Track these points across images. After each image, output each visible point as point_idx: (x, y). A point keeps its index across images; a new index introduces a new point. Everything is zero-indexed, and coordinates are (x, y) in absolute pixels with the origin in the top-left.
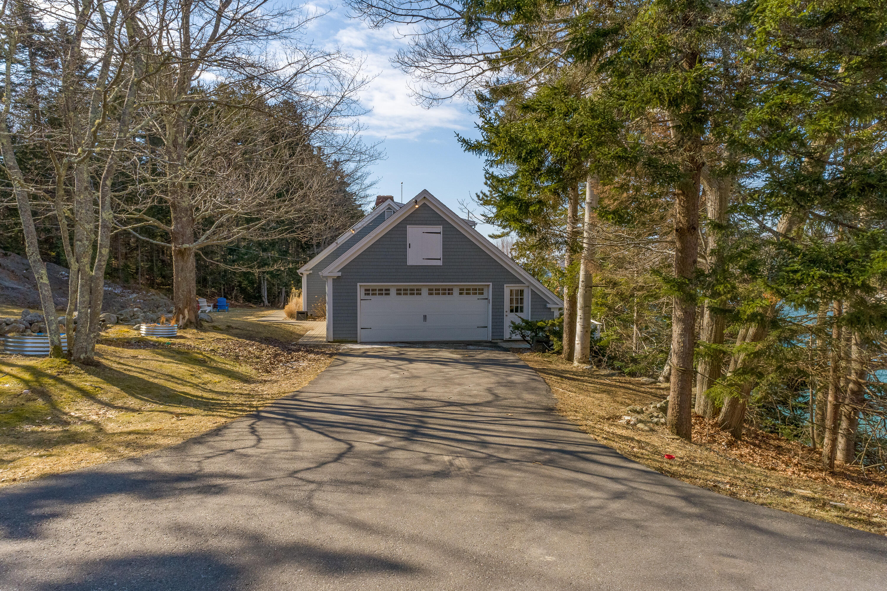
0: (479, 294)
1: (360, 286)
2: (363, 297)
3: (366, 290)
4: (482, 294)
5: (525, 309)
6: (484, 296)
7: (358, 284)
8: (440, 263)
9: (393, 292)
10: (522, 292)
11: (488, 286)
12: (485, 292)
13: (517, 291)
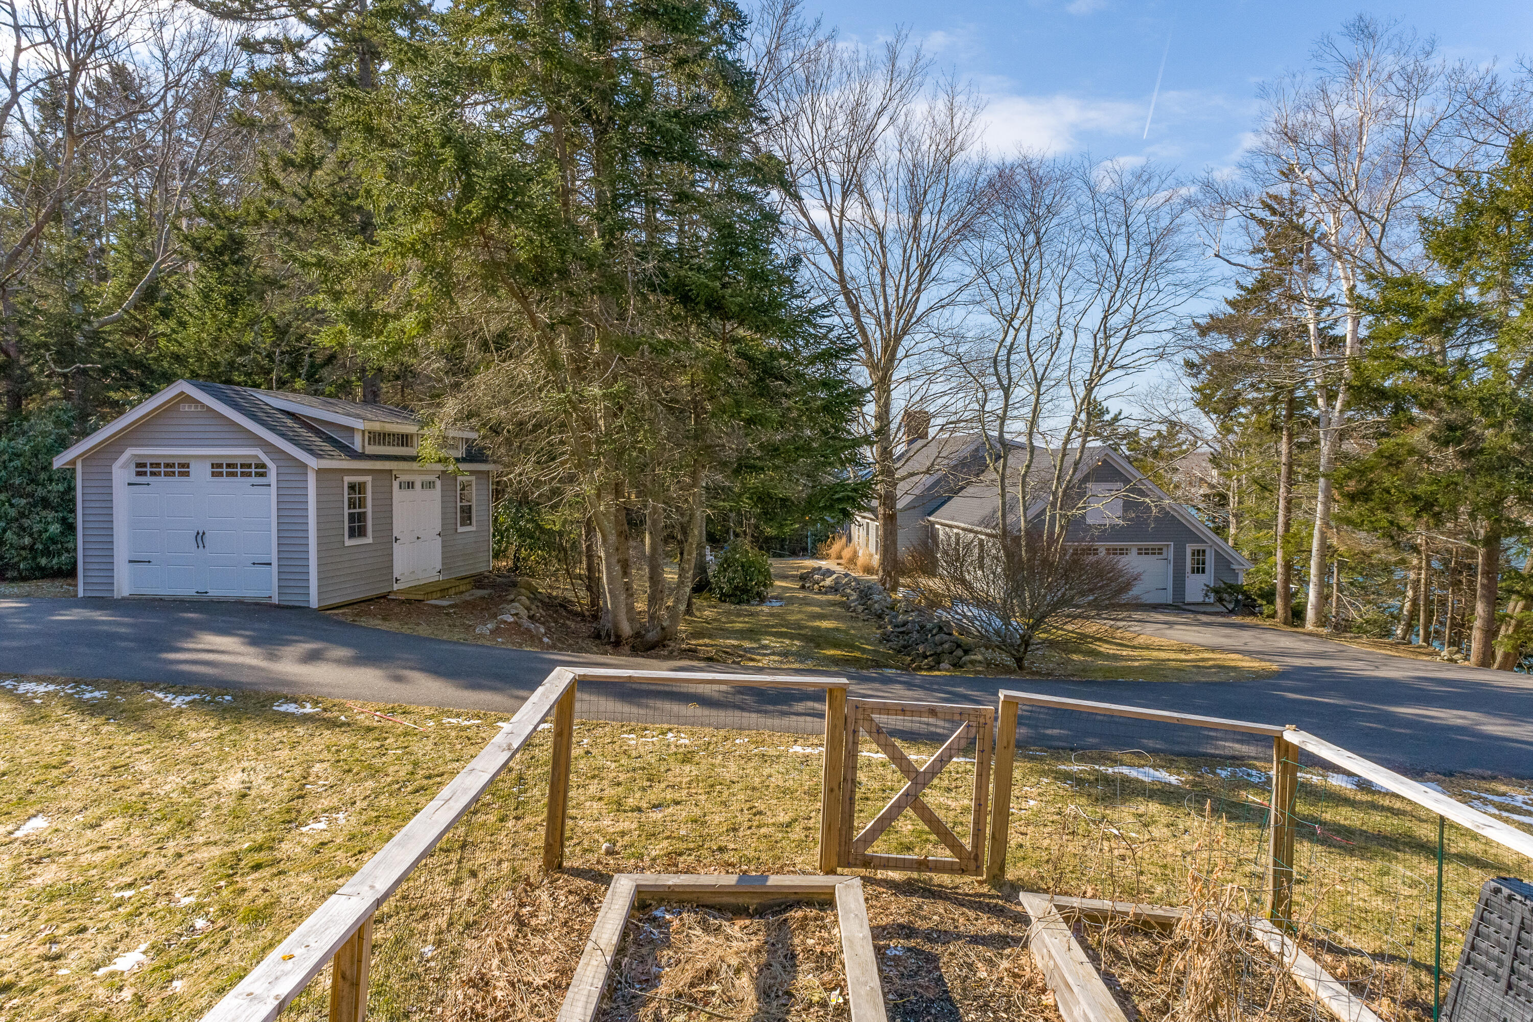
4: (1162, 554)
5: (1207, 570)
6: (1164, 556)
10: (1204, 551)
11: (1169, 545)
12: (1165, 551)
13: (1198, 551)
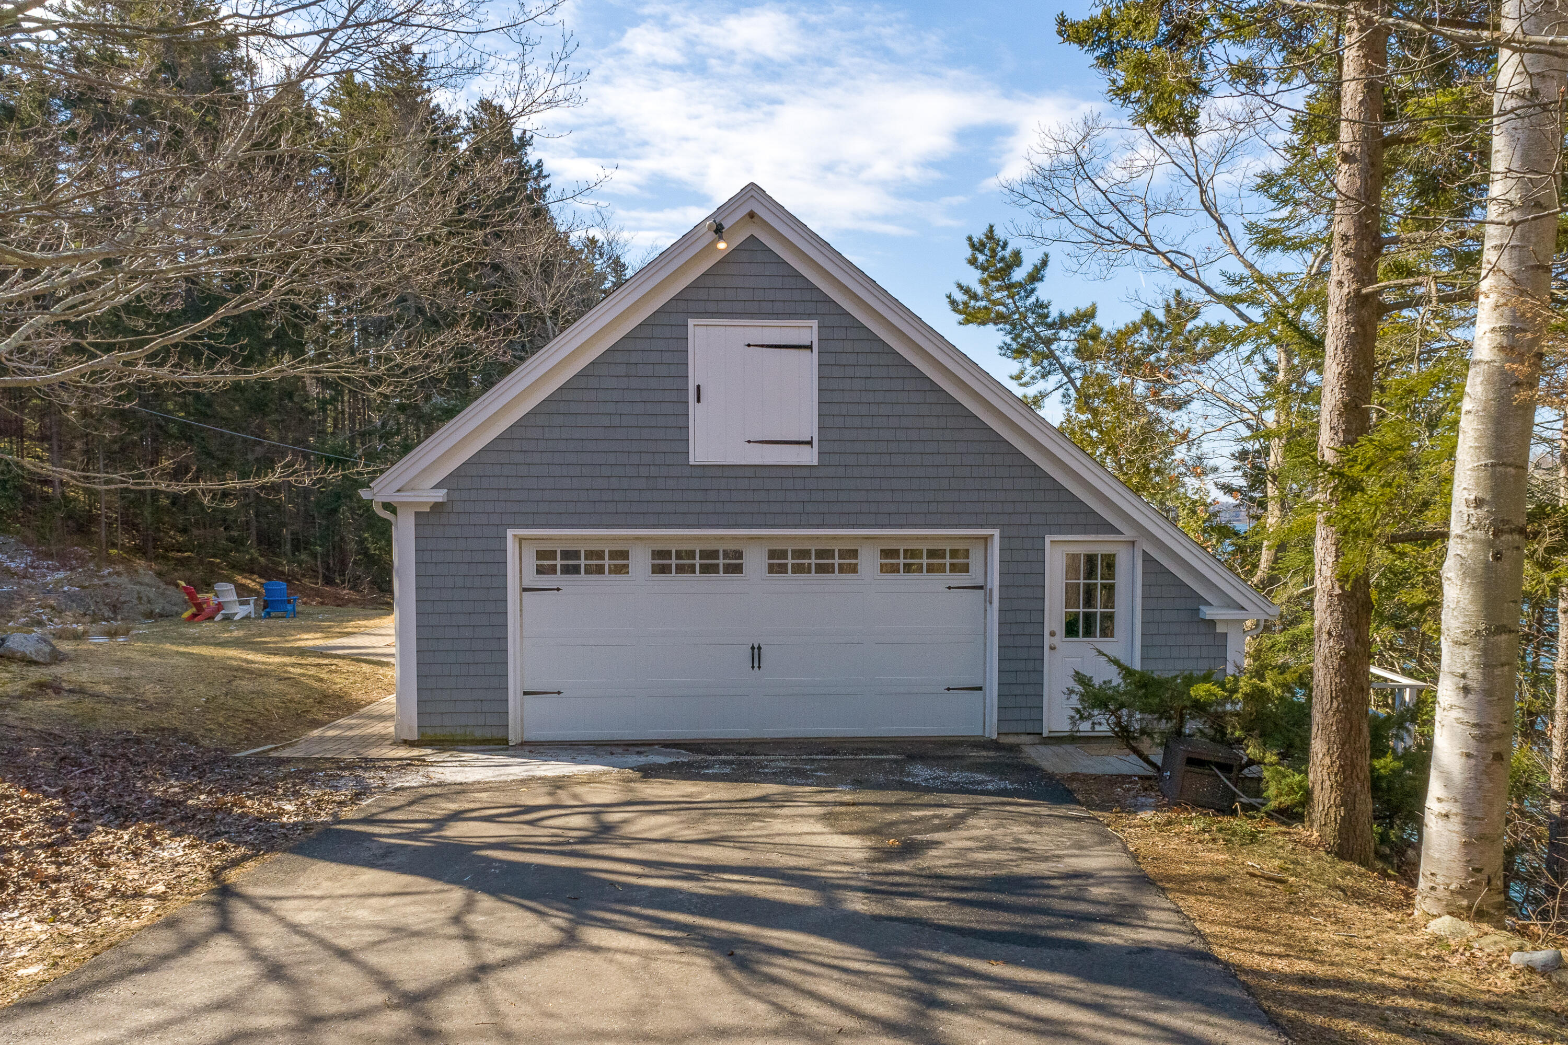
0: (954, 568)
1: (521, 540)
2: (532, 579)
3: (541, 555)
4: (965, 569)
5: (1120, 625)
6: (974, 576)
7: (510, 533)
8: (809, 457)
9: (641, 562)
10: (1110, 564)
11: (986, 539)
12: (975, 561)
13: (1091, 559)
